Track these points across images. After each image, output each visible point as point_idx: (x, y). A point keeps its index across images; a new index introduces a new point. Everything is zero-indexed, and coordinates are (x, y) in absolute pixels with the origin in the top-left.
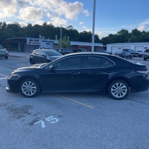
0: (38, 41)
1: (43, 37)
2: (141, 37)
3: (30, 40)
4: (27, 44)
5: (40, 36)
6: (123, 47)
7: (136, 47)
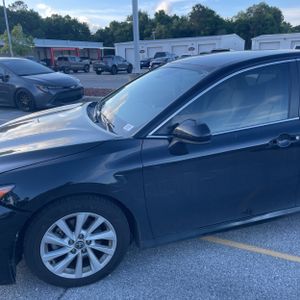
2: (174, 27)
6: (148, 48)
7: (173, 47)
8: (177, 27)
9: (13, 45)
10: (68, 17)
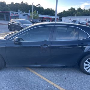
2: (83, 13)
3: (12, 13)
4: (10, 15)
5: (19, 11)
6: (72, 19)
7: (80, 19)
8: (84, 13)
9: (33, 16)
10: (51, 9)
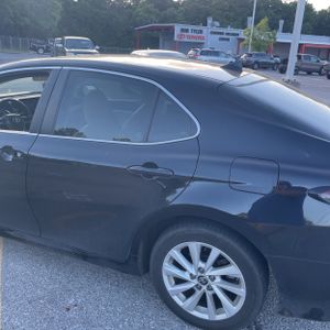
0: (201, 32)
1: (217, 24)
3: (182, 30)
4: (176, 39)
5: (210, 21)
